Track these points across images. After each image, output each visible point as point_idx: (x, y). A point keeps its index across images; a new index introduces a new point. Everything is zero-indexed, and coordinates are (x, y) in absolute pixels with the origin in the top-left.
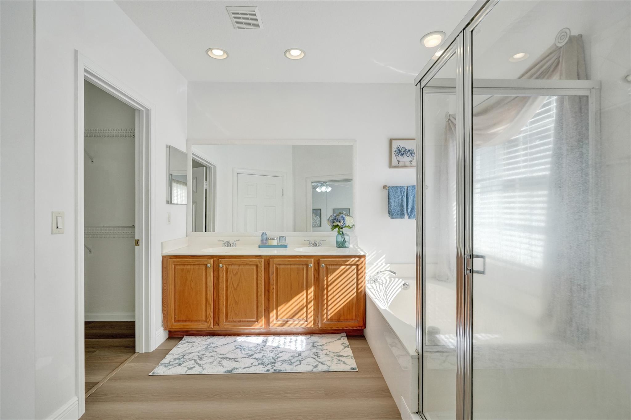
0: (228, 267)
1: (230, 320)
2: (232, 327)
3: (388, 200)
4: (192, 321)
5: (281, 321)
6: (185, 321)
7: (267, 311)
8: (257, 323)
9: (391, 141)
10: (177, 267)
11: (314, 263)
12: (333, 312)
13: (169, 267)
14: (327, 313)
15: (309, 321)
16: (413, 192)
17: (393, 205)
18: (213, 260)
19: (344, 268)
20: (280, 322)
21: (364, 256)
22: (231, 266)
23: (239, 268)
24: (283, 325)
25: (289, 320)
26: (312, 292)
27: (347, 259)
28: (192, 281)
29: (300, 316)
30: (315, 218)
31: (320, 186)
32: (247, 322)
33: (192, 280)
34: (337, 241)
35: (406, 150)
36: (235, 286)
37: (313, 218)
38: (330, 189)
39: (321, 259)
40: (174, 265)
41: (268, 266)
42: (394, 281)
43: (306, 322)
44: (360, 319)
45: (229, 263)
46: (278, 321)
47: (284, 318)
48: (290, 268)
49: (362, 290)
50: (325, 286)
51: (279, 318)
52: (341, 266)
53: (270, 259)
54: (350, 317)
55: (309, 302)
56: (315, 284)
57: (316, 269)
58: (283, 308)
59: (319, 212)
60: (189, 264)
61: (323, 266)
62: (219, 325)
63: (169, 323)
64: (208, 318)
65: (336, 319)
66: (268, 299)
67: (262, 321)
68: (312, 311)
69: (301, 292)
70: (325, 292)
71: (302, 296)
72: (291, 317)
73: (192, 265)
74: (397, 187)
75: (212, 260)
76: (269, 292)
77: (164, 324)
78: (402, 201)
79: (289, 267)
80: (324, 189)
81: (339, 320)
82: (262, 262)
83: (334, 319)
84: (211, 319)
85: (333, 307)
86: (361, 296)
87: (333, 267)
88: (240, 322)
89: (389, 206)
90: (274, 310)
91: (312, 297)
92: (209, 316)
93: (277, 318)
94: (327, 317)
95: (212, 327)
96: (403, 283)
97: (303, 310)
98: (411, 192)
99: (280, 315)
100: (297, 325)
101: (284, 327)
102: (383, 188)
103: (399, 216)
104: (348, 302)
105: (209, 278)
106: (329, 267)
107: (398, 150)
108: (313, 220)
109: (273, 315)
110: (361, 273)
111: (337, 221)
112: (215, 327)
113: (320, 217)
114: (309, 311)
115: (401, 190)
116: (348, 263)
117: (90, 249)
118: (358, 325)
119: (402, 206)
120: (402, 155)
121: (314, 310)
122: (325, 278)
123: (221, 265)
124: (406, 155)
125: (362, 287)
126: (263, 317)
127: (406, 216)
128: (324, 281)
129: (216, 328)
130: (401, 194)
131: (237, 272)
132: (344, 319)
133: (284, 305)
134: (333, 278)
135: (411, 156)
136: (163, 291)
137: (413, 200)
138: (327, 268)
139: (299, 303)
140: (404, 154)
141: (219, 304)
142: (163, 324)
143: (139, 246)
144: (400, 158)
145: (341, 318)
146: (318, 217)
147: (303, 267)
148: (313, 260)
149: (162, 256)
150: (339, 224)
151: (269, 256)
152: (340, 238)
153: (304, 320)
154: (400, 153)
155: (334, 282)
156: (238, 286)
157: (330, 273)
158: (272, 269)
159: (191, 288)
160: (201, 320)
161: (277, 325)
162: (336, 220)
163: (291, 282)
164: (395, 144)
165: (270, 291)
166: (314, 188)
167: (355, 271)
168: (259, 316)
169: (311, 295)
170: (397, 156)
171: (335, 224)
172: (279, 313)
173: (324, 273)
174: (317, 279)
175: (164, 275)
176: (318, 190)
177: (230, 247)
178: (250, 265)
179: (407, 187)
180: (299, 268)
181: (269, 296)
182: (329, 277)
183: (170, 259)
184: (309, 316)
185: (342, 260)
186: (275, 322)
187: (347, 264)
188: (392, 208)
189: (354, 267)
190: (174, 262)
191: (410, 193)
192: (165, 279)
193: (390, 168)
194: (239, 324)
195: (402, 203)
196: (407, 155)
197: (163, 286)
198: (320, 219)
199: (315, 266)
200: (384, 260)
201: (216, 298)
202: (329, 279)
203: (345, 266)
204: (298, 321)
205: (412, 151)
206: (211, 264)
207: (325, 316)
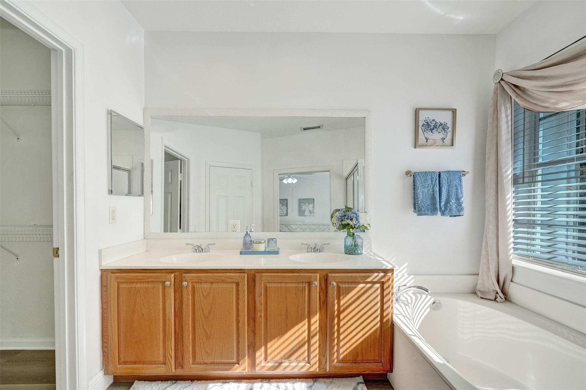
0: (195, 286)
1: (199, 361)
2: (201, 371)
3: (414, 190)
4: (144, 363)
5: (272, 362)
6: (135, 363)
7: (253, 348)
8: (237, 365)
9: (417, 112)
10: (122, 286)
11: (320, 280)
12: (347, 349)
13: (110, 285)
14: (338, 351)
15: (312, 362)
16: (448, 180)
17: (420, 196)
18: (175, 275)
19: (364, 287)
20: (270, 364)
21: (392, 270)
22: (200, 284)
23: (211, 287)
24: (275, 368)
25: (283, 360)
26: (316, 321)
27: (368, 274)
28: (144, 306)
29: (300, 356)
30: (282, 208)
31: (287, 178)
32: (224, 364)
33: (143, 304)
34: (345, 245)
35: (437, 124)
36: (206, 313)
37: (280, 207)
38: (295, 181)
39: (330, 275)
40: (117, 282)
41: (253, 283)
42: (420, 299)
43: (308, 365)
44: (385, 360)
45: (198, 281)
46: (267, 363)
47: (276, 359)
48: (286, 287)
49: (389, 319)
50: (336, 313)
51: (269, 358)
52: (359, 285)
53: (257, 274)
54: (370, 357)
55: (312, 335)
56: (321, 310)
57: (322, 288)
58: (274, 344)
59: (285, 202)
60: (139, 282)
61: (333, 285)
62: (182, 367)
63: (111, 366)
64: (167, 358)
65: (350, 360)
66: (253, 331)
67: (245, 361)
68: (316, 349)
69: (301, 321)
70: (336, 321)
71: (302, 326)
72: (287, 356)
73: (143, 282)
74: (426, 172)
75: (173, 275)
76: (255, 321)
77: (105, 366)
78: (433, 191)
79: (283, 285)
80: (290, 181)
81: (355, 362)
82: (244, 278)
83: (348, 360)
84: (171, 359)
85: (347, 343)
86: (387, 327)
87: (347, 286)
88: (213, 363)
89: (415, 198)
90: (262, 347)
91: (316, 328)
92: (169, 355)
93: (266, 359)
94: (337, 357)
95: (174, 370)
96: (432, 300)
97: (304, 347)
98: (446, 179)
99: (270, 354)
100: (295, 369)
101: (276, 372)
102: (406, 175)
103: (429, 212)
104: (369, 335)
105: (168, 301)
106: (341, 286)
107: (426, 124)
108: (280, 209)
109: (260, 354)
110: (387, 295)
111: (348, 219)
112: (177, 370)
113: (287, 206)
114: (312, 349)
115: (431, 177)
116: (369, 280)
117: (18, 255)
118: (381, 368)
119: (433, 198)
120: (432, 130)
121: (319, 346)
122: (336, 301)
123: (185, 283)
124: (437, 131)
125: (388, 314)
126: (247, 357)
127: (439, 213)
128: (334, 306)
129: (179, 372)
130: (432, 182)
131: (208, 293)
132: (362, 360)
133: (276, 339)
134: (346, 302)
135: (444, 132)
136: (102, 319)
137: (449, 190)
138: (339, 288)
139: (298, 337)
140: (434, 129)
141: (182, 337)
142: (103, 367)
143: (59, 257)
144: (429, 135)
145: (358, 359)
146: (285, 206)
147: (304, 285)
148: (318, 275)
149: (101, 270)
150: (351, 223)
151: (255, 269)
152: (350, 241)
153: (305, 362)
154: (429, 128)
155: (348, 307)
156: (210, 312)
157: (343, 294)
158: (259, 289)
159: (143, 315)
160: (157, 361)
161: (265, 368)
162: (346, 217)
163: (287, 307)
164: (423, 116)
165: (257, 321)
166: (281, 180)
167: (379, 291)
168: (240, 355)
169: (315, 326)
170: (424, 131)
171: (344, 223)
172: (269, 352)
173: (334, 294)
174: (323, 303)
175: (104, 297)
176: (285, 181)
177: (202, 253)
178: (228, 282)
179: (439, 172)
180: (299, 287)
181: (255, 327)
182: (342, 300)
183: (112, 275)
184: (312, 356)
185: (361, 276)
186: (263, 364)
187: (368, 282)
188: (419, 202)
189: (378, 285)
190: (117, 278)
191: (444, 181)
192: (106, 302)
193: (415, 148)
194: (212, 366)
195: (433, 194)
196: (439, 131)
197: (102, 313)
198: (286, 209)
199: (321, 284)
200: (406, 270)
201: (179, 329)
202: (342, 303)
203: (365, 284)
204: (296, 362)
205: (445, 125)
206: (170, 281)
207: (336, 355)
